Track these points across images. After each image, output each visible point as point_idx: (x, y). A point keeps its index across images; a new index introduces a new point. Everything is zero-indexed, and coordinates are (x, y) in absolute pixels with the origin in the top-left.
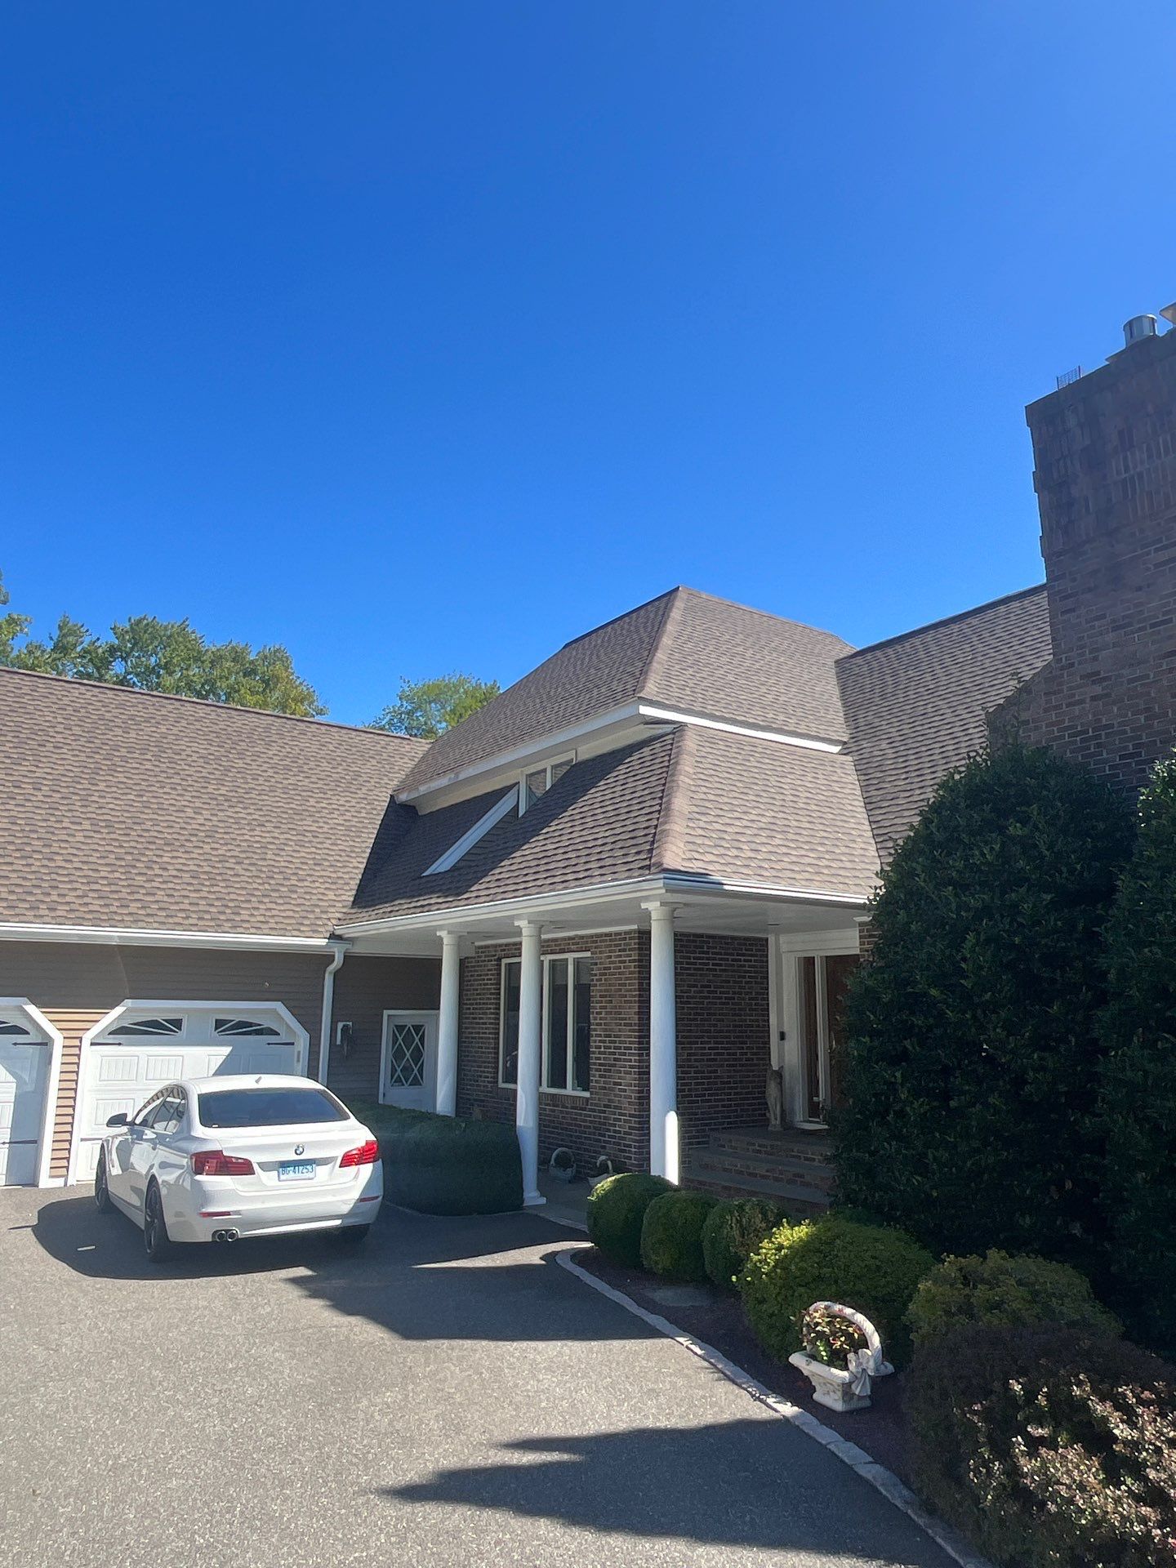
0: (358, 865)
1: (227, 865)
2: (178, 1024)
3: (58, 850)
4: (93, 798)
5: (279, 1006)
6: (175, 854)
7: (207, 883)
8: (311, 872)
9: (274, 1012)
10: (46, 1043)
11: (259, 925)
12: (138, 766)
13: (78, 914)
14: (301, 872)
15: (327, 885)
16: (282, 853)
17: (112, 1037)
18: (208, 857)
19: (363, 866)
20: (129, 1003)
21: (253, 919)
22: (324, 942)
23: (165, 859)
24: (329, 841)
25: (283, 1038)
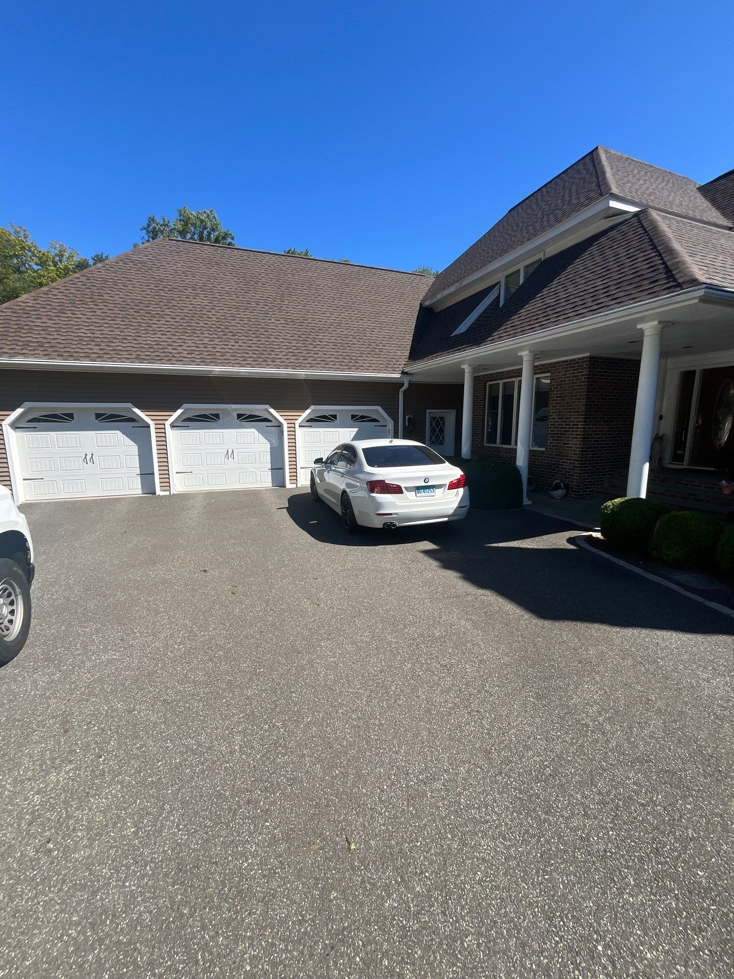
0: (409, 338)
1: (348, 339)
2: (335, 417)
3: (271, 333)
4: (283, 308)
5: (379, 408)
6: (324, 334)
7: (341, 348)
8: (389, 342)
9: (377, 410)
10: (280, 426)
11: (368, 368)
12: (301, 292)
13: (285, 364)
14: (383, 342)
15: (397, 348)
16: (374, 333)
17: (307, 424)
18: (339, 335)
19: (411, 338)
20: (312, 407)
21: (365, 365)
22: (398, 376)
23: (320, 337)
24: (394, 327)
25: (381, 423)
